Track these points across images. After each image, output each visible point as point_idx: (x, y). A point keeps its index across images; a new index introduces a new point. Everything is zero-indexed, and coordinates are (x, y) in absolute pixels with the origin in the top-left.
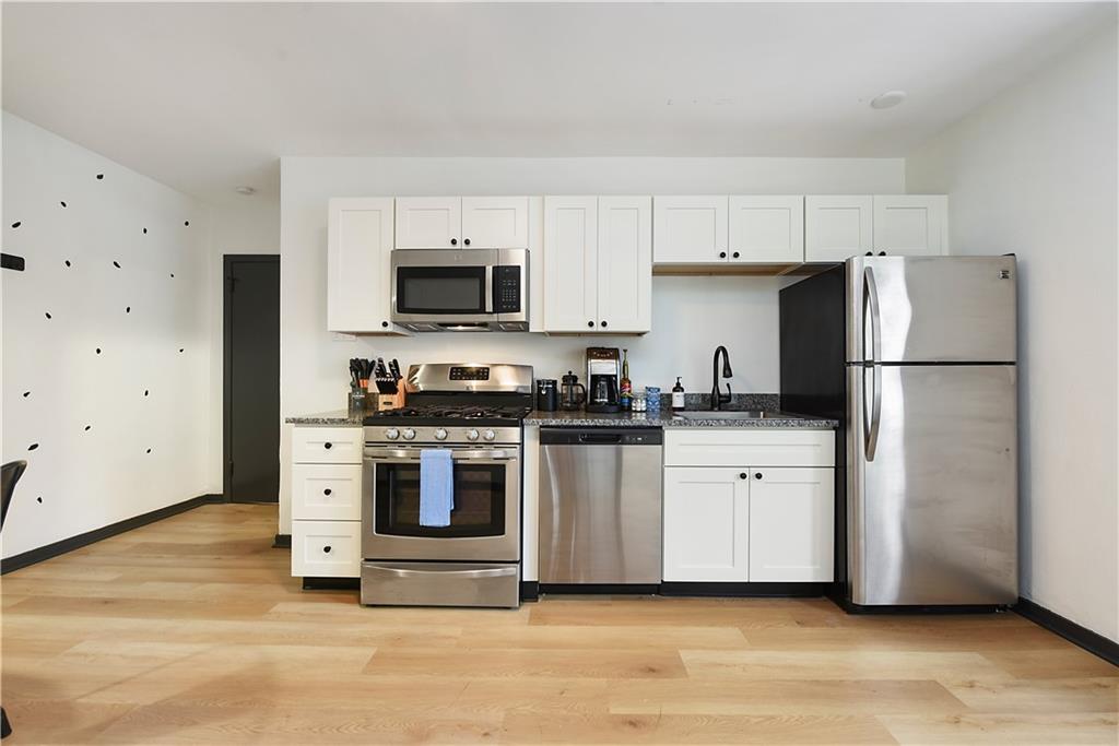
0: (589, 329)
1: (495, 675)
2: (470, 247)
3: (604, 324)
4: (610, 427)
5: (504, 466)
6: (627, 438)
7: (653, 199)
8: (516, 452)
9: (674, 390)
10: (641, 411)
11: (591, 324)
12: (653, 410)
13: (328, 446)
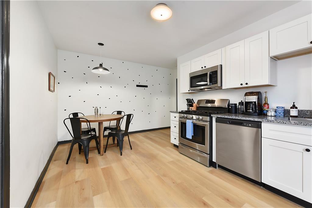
0: (241, 86)
1: (187, 176)
2: (206, 68)
3: (247, 84)
4: (238, 119)
5: (205, 127)
6: (245, 124)
7: (269, 32)
8: (208, 124)
9: (291, 108)
10: (271, 116)
11: (242, 84)
12: (279, 116)
13: (175, 117)
